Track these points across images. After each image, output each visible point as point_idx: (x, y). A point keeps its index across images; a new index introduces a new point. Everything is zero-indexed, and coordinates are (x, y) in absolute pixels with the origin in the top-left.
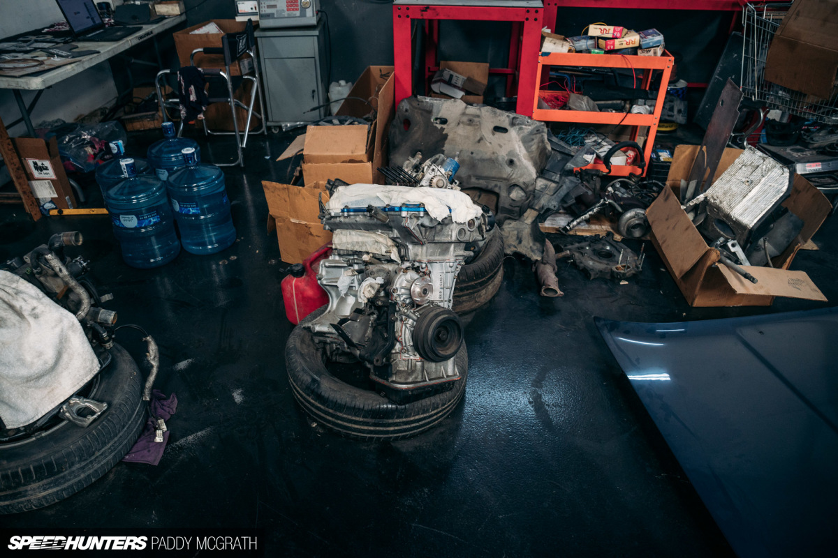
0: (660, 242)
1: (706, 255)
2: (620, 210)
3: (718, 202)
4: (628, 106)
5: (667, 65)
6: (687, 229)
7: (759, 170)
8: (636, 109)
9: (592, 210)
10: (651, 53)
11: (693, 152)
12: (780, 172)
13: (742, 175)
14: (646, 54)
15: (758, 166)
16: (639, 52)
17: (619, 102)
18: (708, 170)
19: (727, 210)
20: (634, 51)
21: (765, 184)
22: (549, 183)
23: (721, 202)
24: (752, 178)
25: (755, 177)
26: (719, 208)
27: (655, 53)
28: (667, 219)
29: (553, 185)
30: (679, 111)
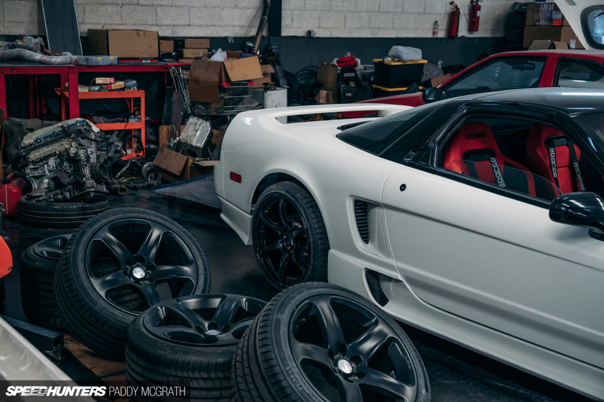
0: (166, 169)
1: (187, 161)
2: (140, 165)
3: (185, 140)
4: (126, 120)
5: (141, 94)
6: (176, 156)
7: (198, 124)
8: (131, 121)
9: (126, 166)
10: (132, 89)
11: (168, 128)
12: (205, 123)
13: (191, 128)
14: (129, 90)
15: (197, 123)
16: (126, 90)
17: (120, 118)
18: (177, 131)
19: (190, 143)
20: (123, 89)
21: (201, 129)
22: (102, 152)
23: (187, 140)
24: (196, 128)
25: (197, 127)
26: (186, 143)
27: (134, 89)
28: (166, 159)
29: (104, 153)
30: (150, 133)
